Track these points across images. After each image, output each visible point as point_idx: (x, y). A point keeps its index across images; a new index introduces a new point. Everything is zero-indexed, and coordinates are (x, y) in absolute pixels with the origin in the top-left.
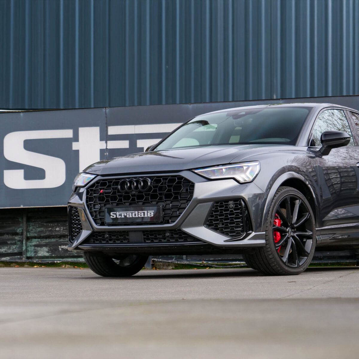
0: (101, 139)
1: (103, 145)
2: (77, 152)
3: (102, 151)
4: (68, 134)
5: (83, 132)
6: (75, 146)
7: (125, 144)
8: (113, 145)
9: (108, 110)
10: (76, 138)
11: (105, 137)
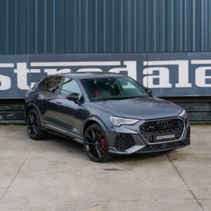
0: (27, 68)
1: (28, 71)
2: (16, 74)
3: (28, 74)
4: (11, 65)
5: (19, 65)
6: (15, 71)
7: (38, 71)
8: (33, 71)
9: (31, 55)
10: (15, 67)
11: (29, 67)
